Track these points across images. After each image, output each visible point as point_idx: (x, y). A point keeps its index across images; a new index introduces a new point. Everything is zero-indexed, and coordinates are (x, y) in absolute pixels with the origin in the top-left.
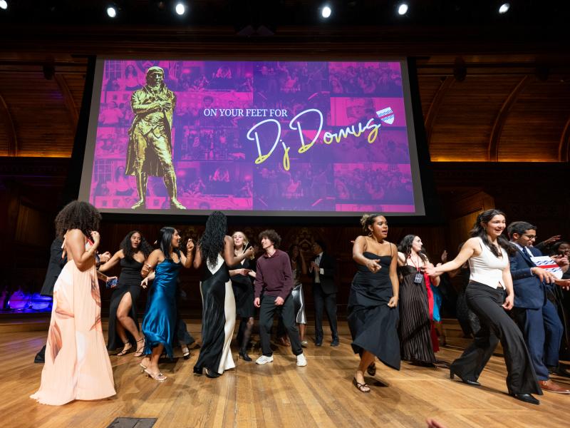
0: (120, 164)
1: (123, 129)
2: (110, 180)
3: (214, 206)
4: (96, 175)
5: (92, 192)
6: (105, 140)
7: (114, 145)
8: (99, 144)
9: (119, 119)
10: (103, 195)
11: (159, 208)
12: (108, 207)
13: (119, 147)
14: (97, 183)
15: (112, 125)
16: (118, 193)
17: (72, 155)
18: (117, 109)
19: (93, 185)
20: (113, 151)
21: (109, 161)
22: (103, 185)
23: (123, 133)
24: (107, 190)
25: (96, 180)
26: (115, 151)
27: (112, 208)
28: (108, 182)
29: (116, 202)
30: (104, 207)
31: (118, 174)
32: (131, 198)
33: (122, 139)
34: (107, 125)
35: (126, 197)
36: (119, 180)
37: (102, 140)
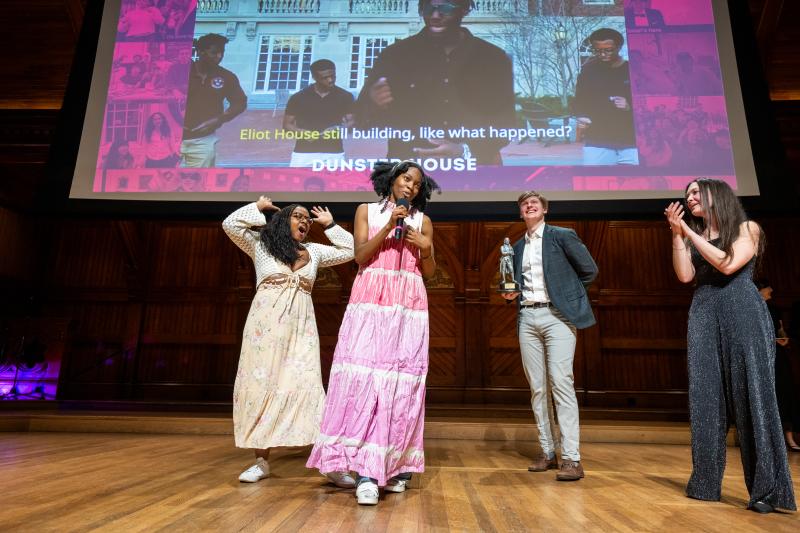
0: (155, 108)
1: (163, 45)
2: (135, 139)
3: (333, 185)
4: (109, 131)
5: (100, 161)
6: (129, 66)
7: (146, 74)
8: (117, 74)
9: (157, 27)
10: (122, 168)
11: (227, 189)
12: (130, 190)
13: (154, 78)
14: (110, 144)
15: (143, 39)
16: (150, 164)
17: (64, 105)
18: (154, 9)
19: (104, 149)
20: (143, 86)
21: (135, 103)
22: (121, 149)
23: (163, 52)
24: (129, 158)
25: (109, 139)
26: (147, 85)
27: (137, 191)
28: (131, 143)
29: (144, 180)
30: (122, 190)
31: (150, 129)
32: (173, 171)
33: (158, 64)
34: (134, 39)
35: (164, 171)
36: (153, 138)
37: (123, 65)
